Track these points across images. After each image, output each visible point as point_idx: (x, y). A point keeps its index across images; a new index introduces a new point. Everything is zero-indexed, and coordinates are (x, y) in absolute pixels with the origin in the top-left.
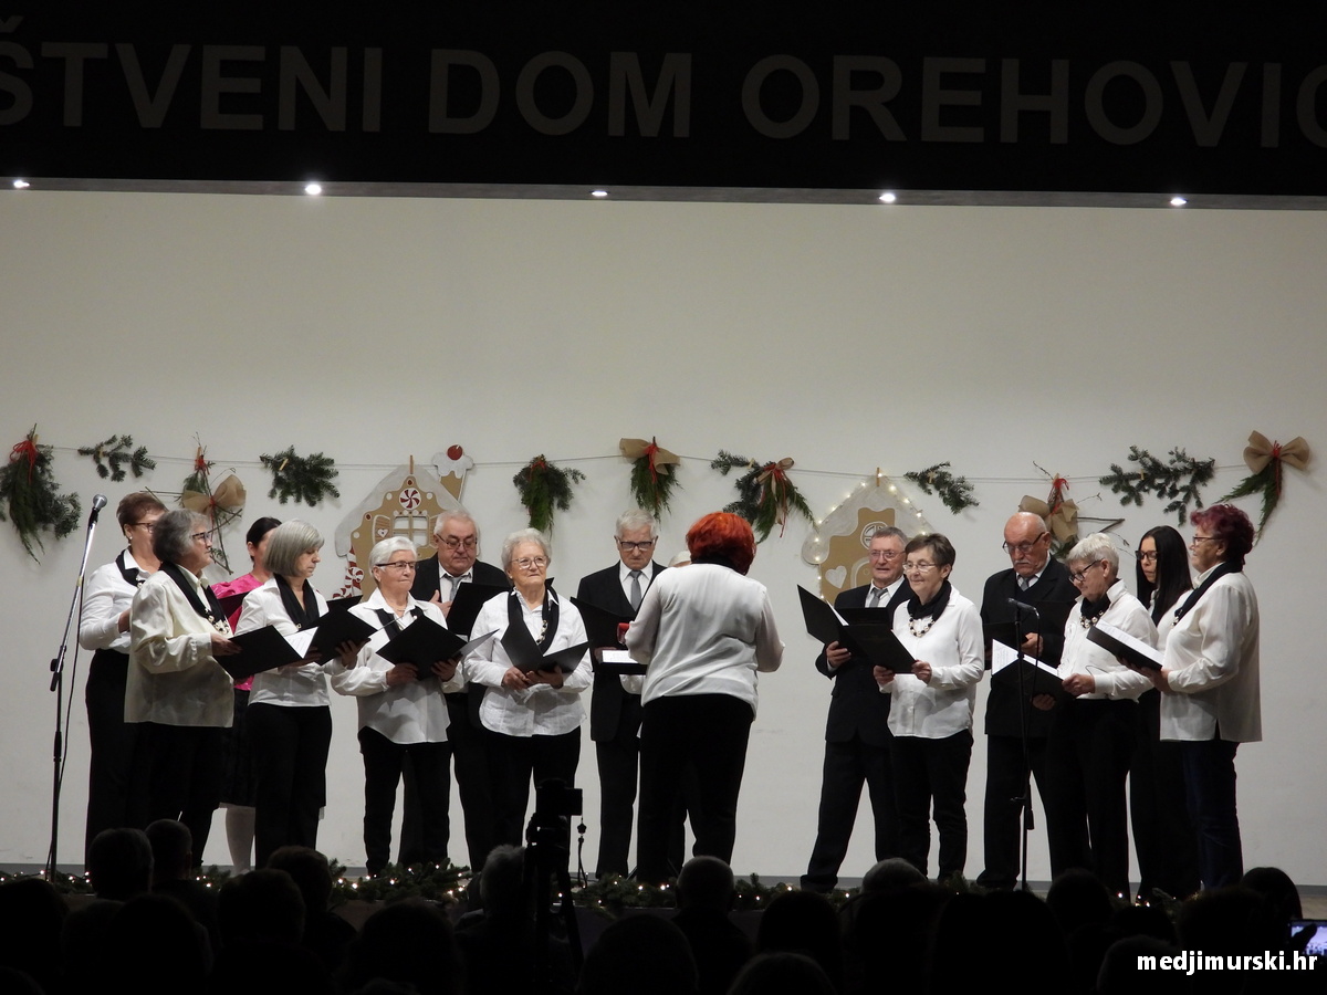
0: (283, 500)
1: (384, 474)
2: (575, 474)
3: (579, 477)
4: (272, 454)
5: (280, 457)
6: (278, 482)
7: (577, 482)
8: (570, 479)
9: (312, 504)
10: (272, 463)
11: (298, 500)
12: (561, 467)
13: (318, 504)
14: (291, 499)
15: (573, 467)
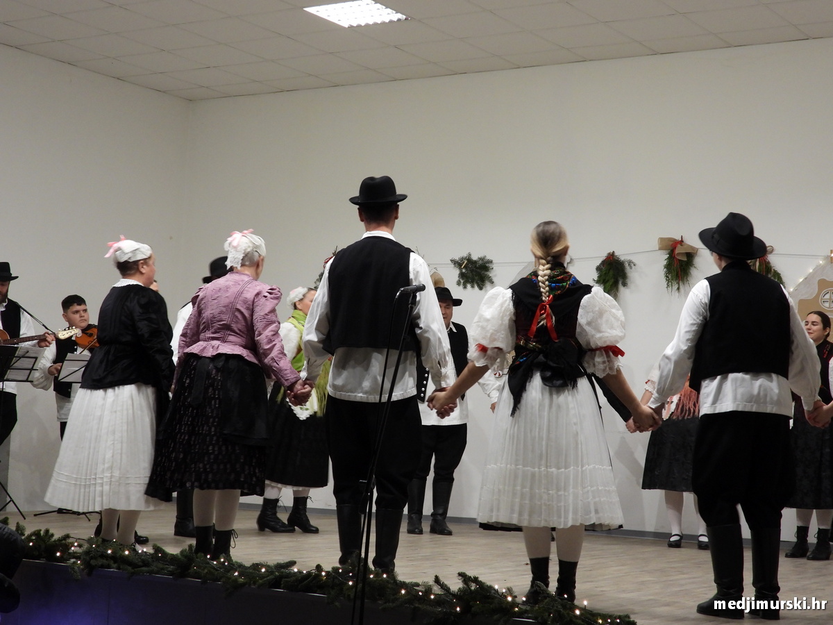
0: (465, 287)
1: (521, 268)
2: (630, 262)
3: (632, 265)
4: (457, 258)
5: (462, 259)
6: (462, 275)
7: (631, 268)
8: (626, 265)
9: (481, 289)
10: (457, 263)
11: (473, 287)
12: (622, 258)
13: (484, 289)
14: (469, 286)
15: (628, 258)
